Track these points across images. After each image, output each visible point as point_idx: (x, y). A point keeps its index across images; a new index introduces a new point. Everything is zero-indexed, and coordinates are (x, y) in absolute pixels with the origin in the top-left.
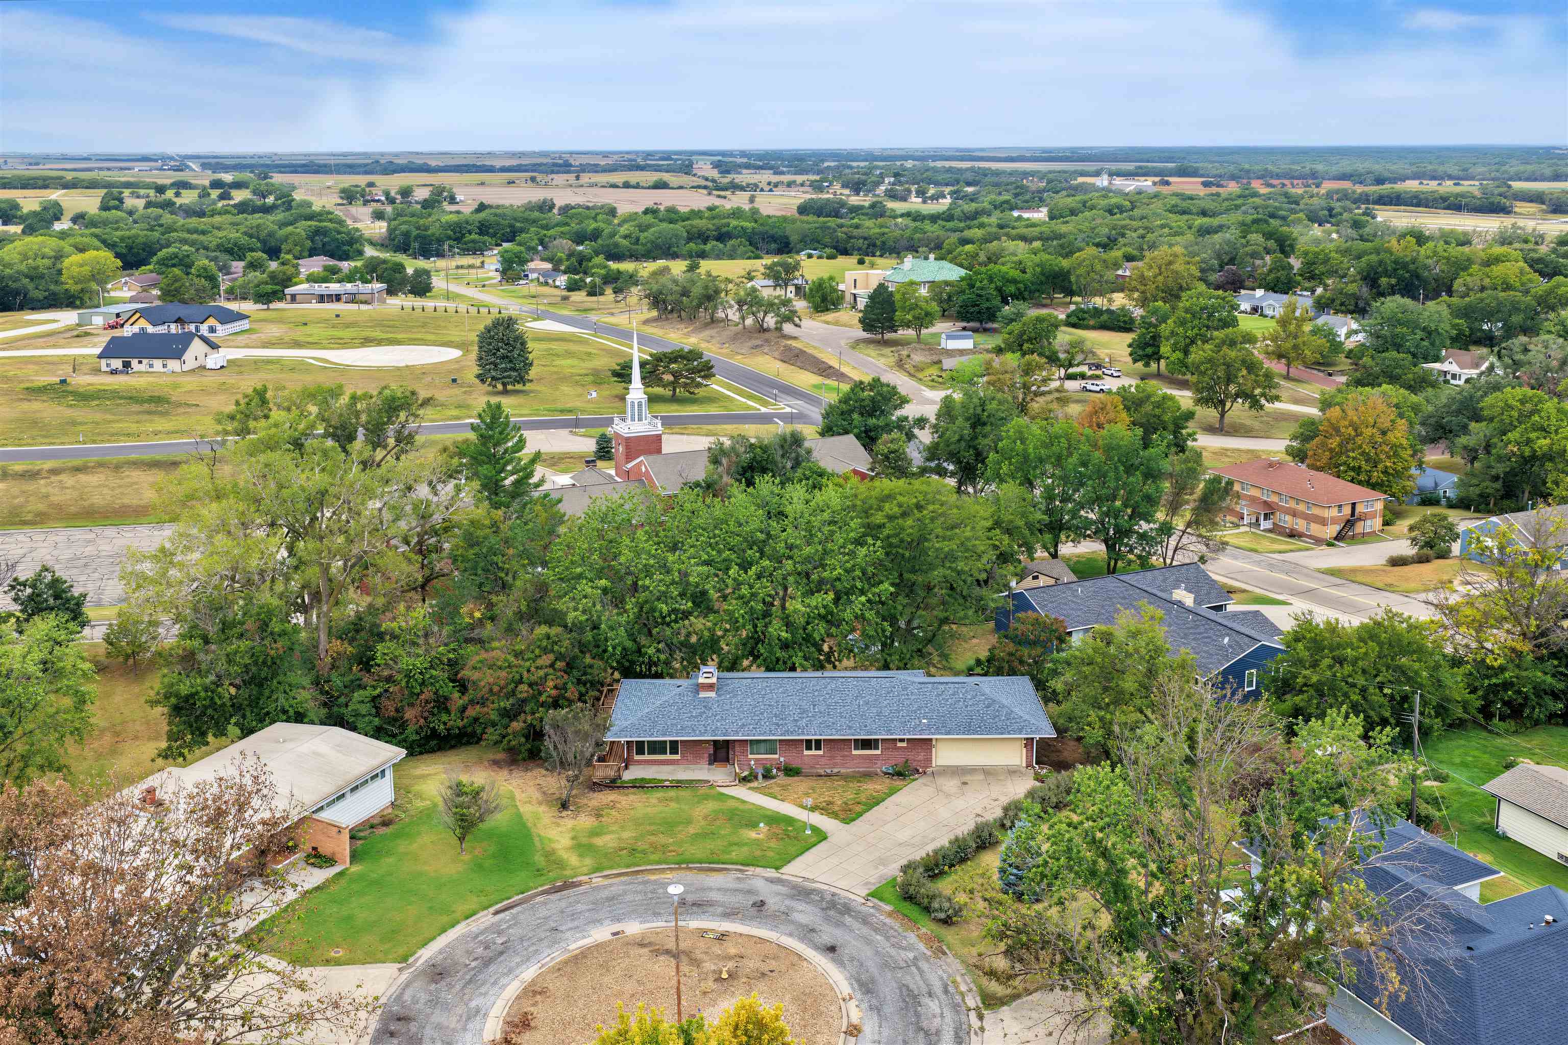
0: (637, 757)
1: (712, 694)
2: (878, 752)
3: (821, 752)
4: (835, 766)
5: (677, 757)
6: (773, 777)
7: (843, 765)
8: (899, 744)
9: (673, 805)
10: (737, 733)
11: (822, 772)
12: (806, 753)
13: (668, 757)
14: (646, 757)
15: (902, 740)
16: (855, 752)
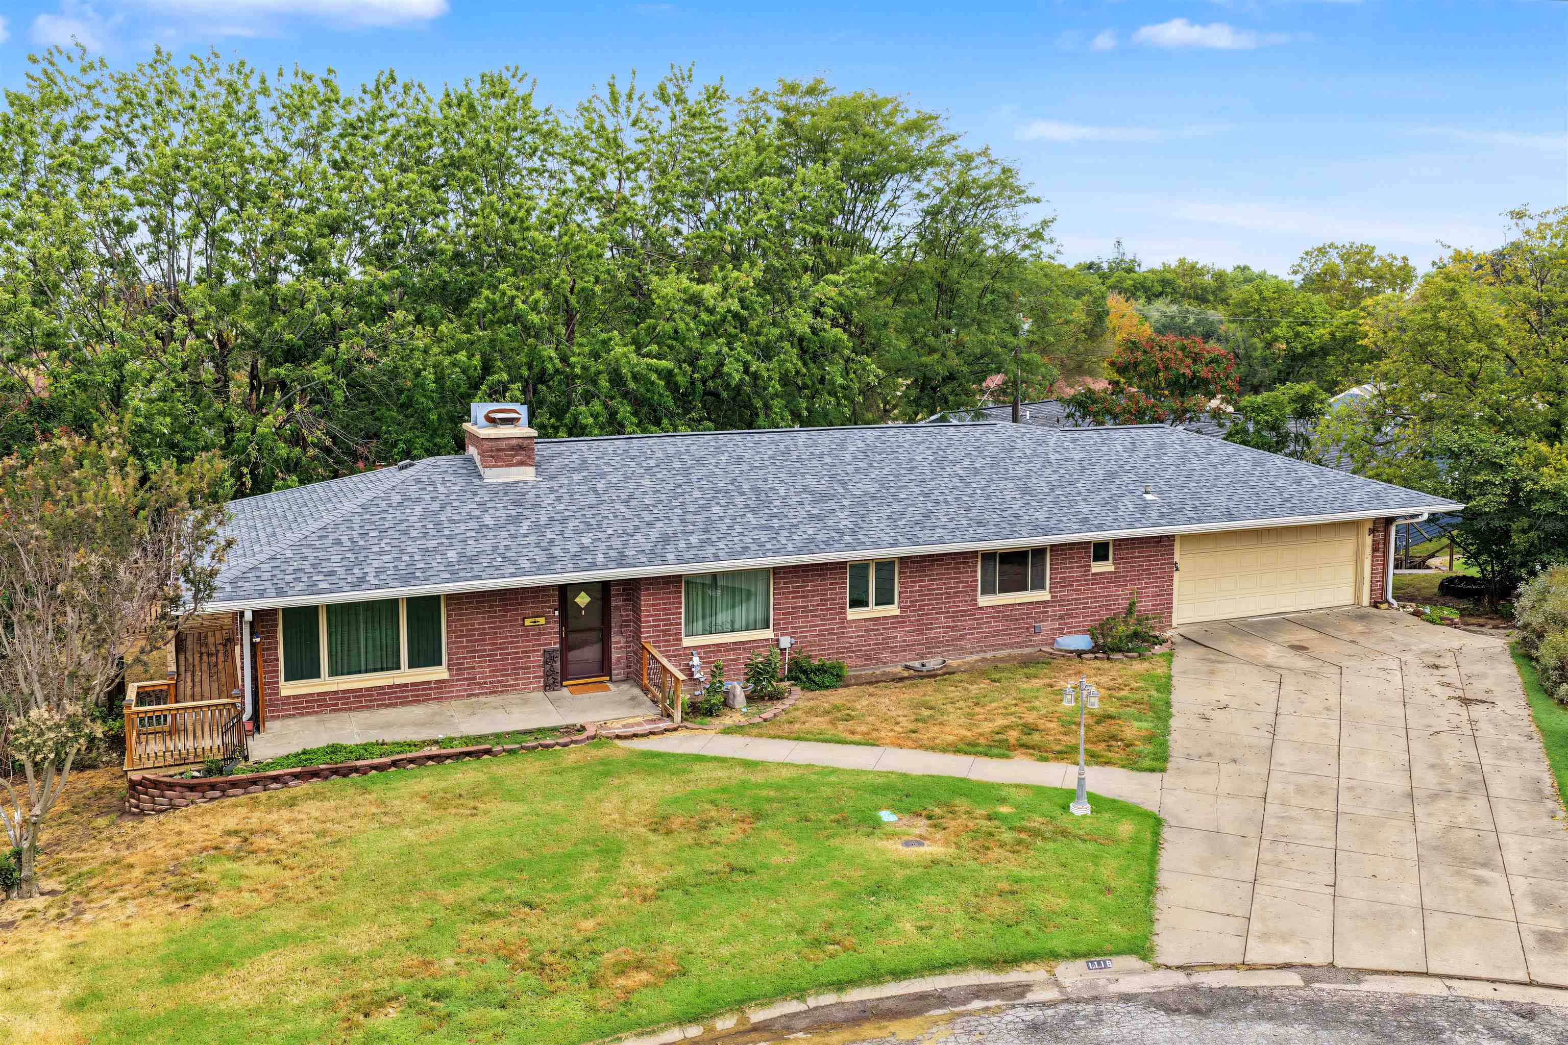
0: (289, 689)
1: (527, 474)
2: (1044, 595)
3: (892, 610)
4: (932, 646)
5: (439, 673)
6: (776, 697)
7: (955, 645)
8: (1097, 567)
9: (497, 808)
10: (654, 556)
11: (898, 669)
12: (853, 614)
13: (406, 675)
14: (326, 683)
15: (1100, 551)
16: (984, 601)
